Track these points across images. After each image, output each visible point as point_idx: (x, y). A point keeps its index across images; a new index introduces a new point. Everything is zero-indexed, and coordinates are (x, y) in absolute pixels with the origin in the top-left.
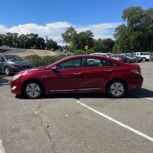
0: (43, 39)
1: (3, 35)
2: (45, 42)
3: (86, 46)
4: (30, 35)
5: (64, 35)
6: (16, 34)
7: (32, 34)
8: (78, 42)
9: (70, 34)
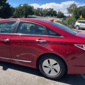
0: (56, 11)
1: (35, 9)
2: (57, 13)
3: (81, 16)
4: (49, 9)
5: (68, 9)
6: (42, 9)
7: (50, 9)
8: (77, 13)
9: (72, 8)
